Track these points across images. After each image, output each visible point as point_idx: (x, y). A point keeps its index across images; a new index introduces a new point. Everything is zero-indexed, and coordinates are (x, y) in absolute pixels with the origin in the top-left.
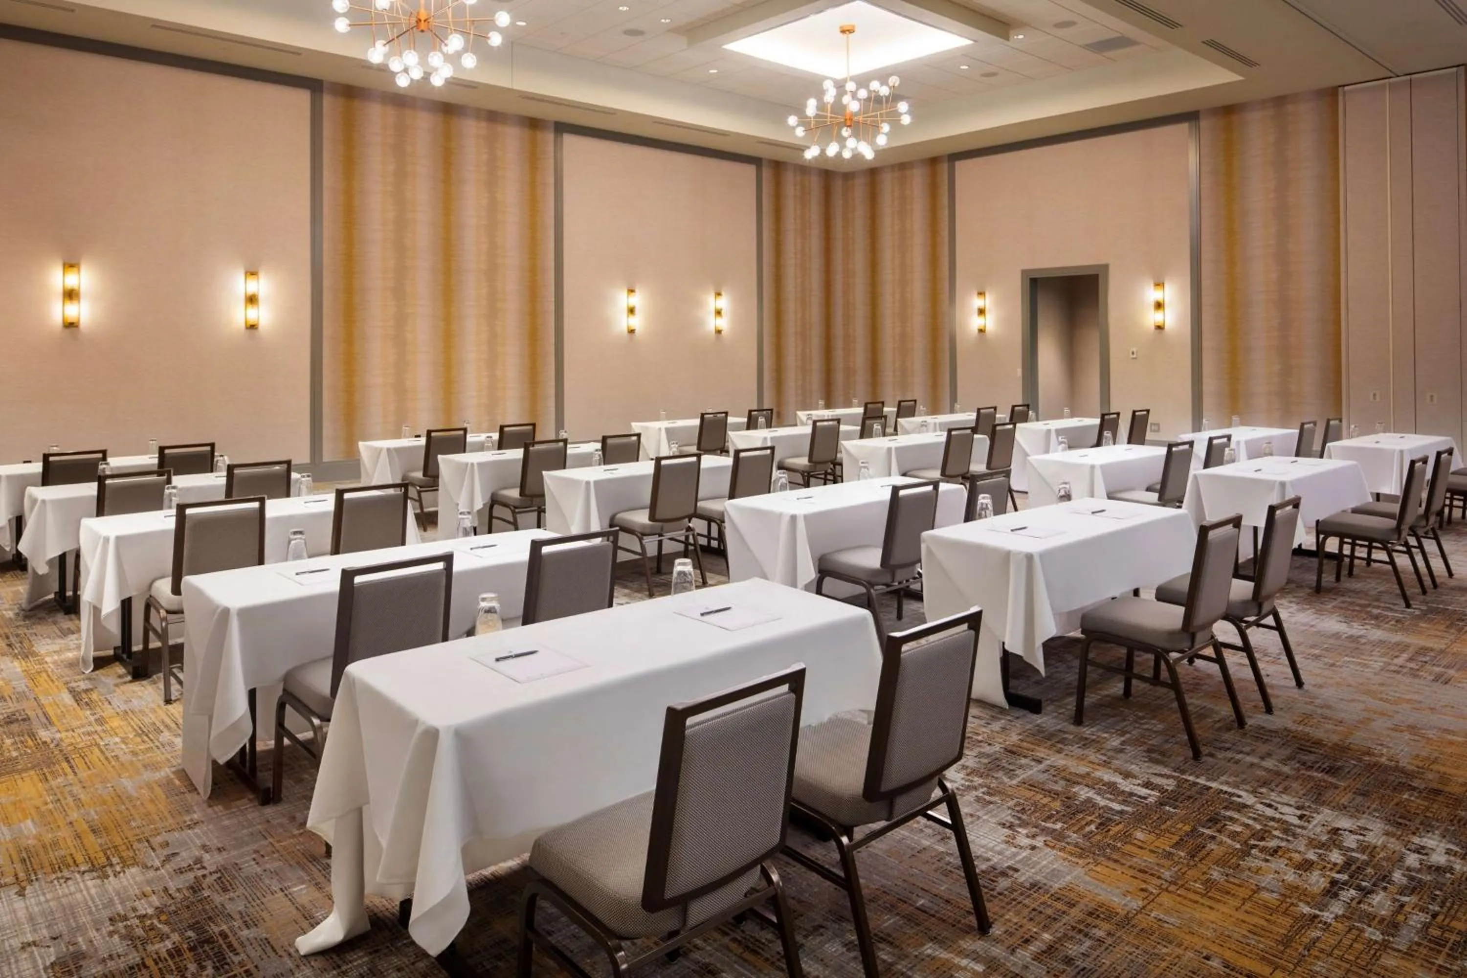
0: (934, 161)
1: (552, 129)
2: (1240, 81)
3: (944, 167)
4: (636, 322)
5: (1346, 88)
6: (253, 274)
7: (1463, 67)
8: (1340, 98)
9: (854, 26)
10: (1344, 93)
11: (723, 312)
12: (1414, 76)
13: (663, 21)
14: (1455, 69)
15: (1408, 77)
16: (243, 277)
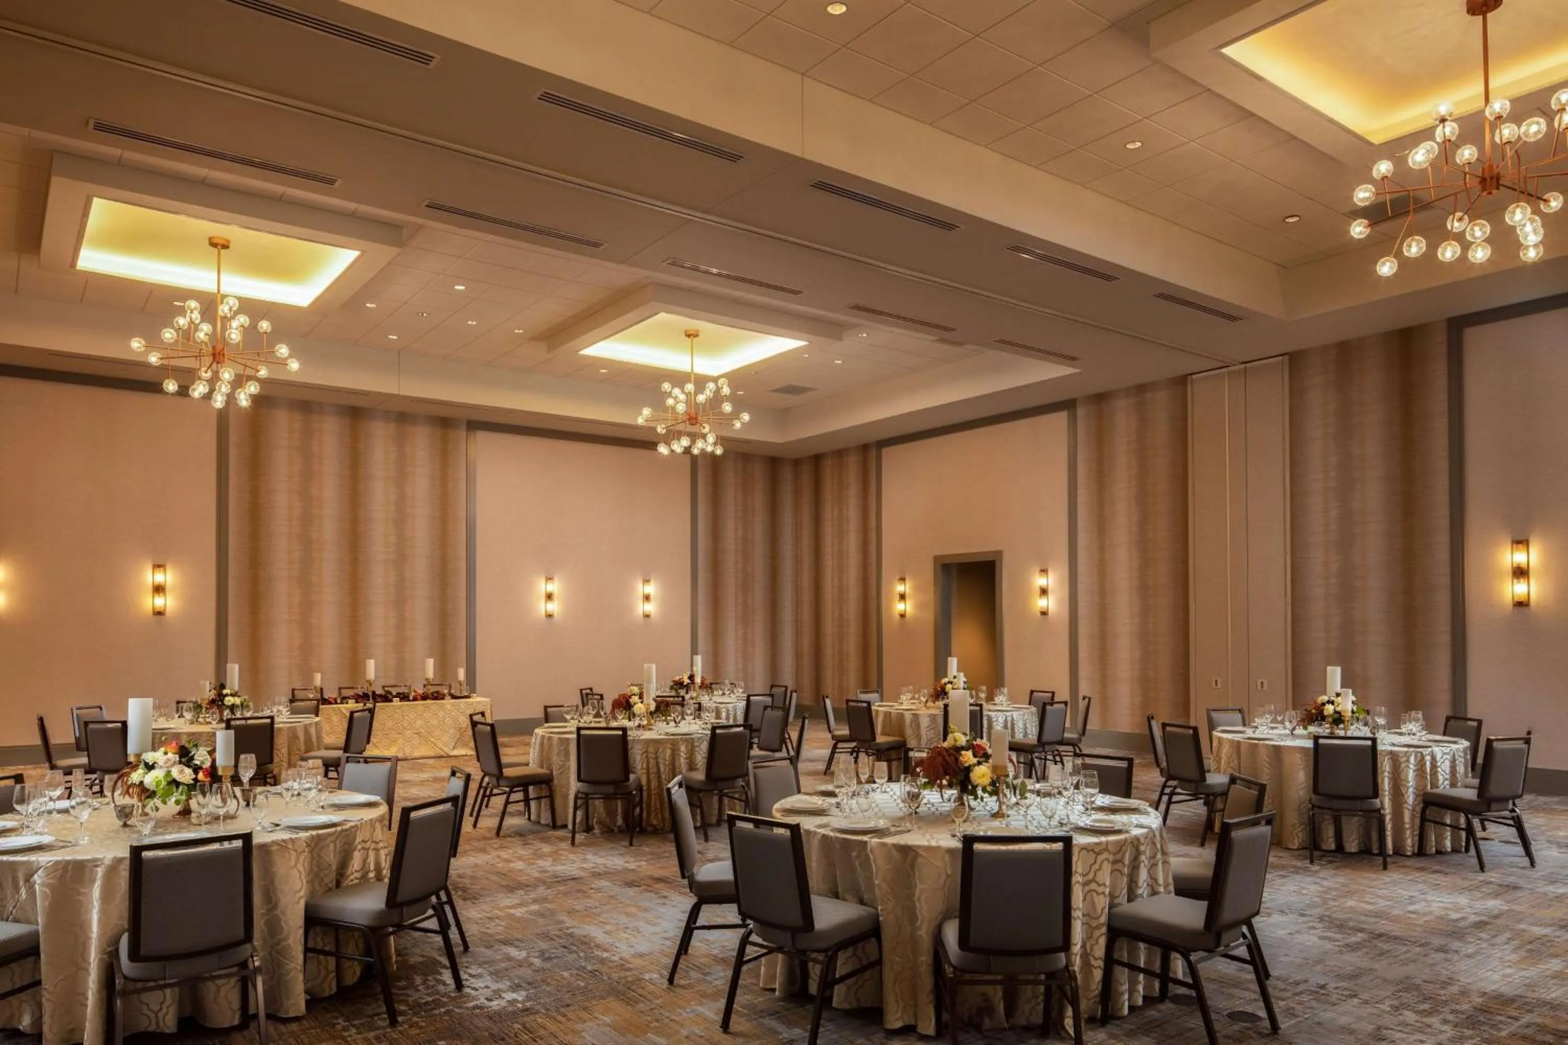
0: (865, 448)
1: (464, 427)
2: (1077, 373)
3: (873, 453)
4: (553, 607)
5: (1194, 376)
6: (159, 566)
7: (1287, 357)
8: (1189, 387)
9: (698, 331)
10: (1192, 381)
11: (652, 597)
12: (1248, 365)
13: (517, 331)
14: (1281, 358)
15: (1243, 366)
16: (151, 570)
